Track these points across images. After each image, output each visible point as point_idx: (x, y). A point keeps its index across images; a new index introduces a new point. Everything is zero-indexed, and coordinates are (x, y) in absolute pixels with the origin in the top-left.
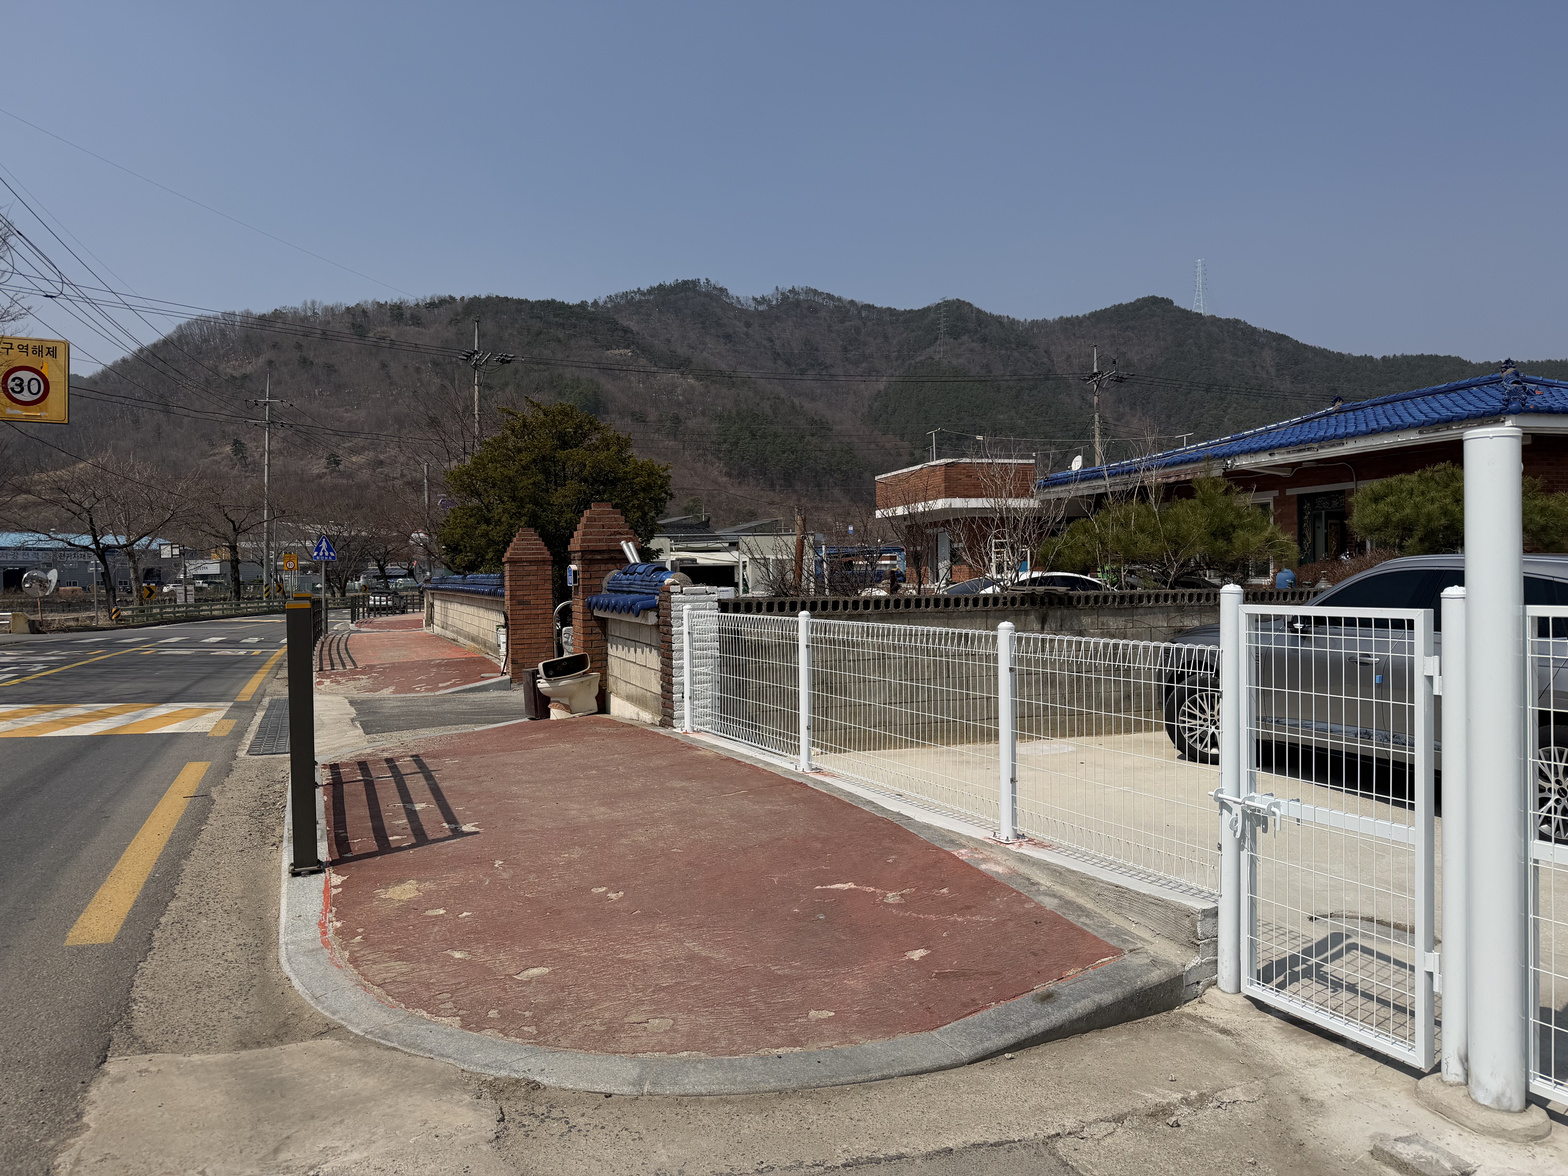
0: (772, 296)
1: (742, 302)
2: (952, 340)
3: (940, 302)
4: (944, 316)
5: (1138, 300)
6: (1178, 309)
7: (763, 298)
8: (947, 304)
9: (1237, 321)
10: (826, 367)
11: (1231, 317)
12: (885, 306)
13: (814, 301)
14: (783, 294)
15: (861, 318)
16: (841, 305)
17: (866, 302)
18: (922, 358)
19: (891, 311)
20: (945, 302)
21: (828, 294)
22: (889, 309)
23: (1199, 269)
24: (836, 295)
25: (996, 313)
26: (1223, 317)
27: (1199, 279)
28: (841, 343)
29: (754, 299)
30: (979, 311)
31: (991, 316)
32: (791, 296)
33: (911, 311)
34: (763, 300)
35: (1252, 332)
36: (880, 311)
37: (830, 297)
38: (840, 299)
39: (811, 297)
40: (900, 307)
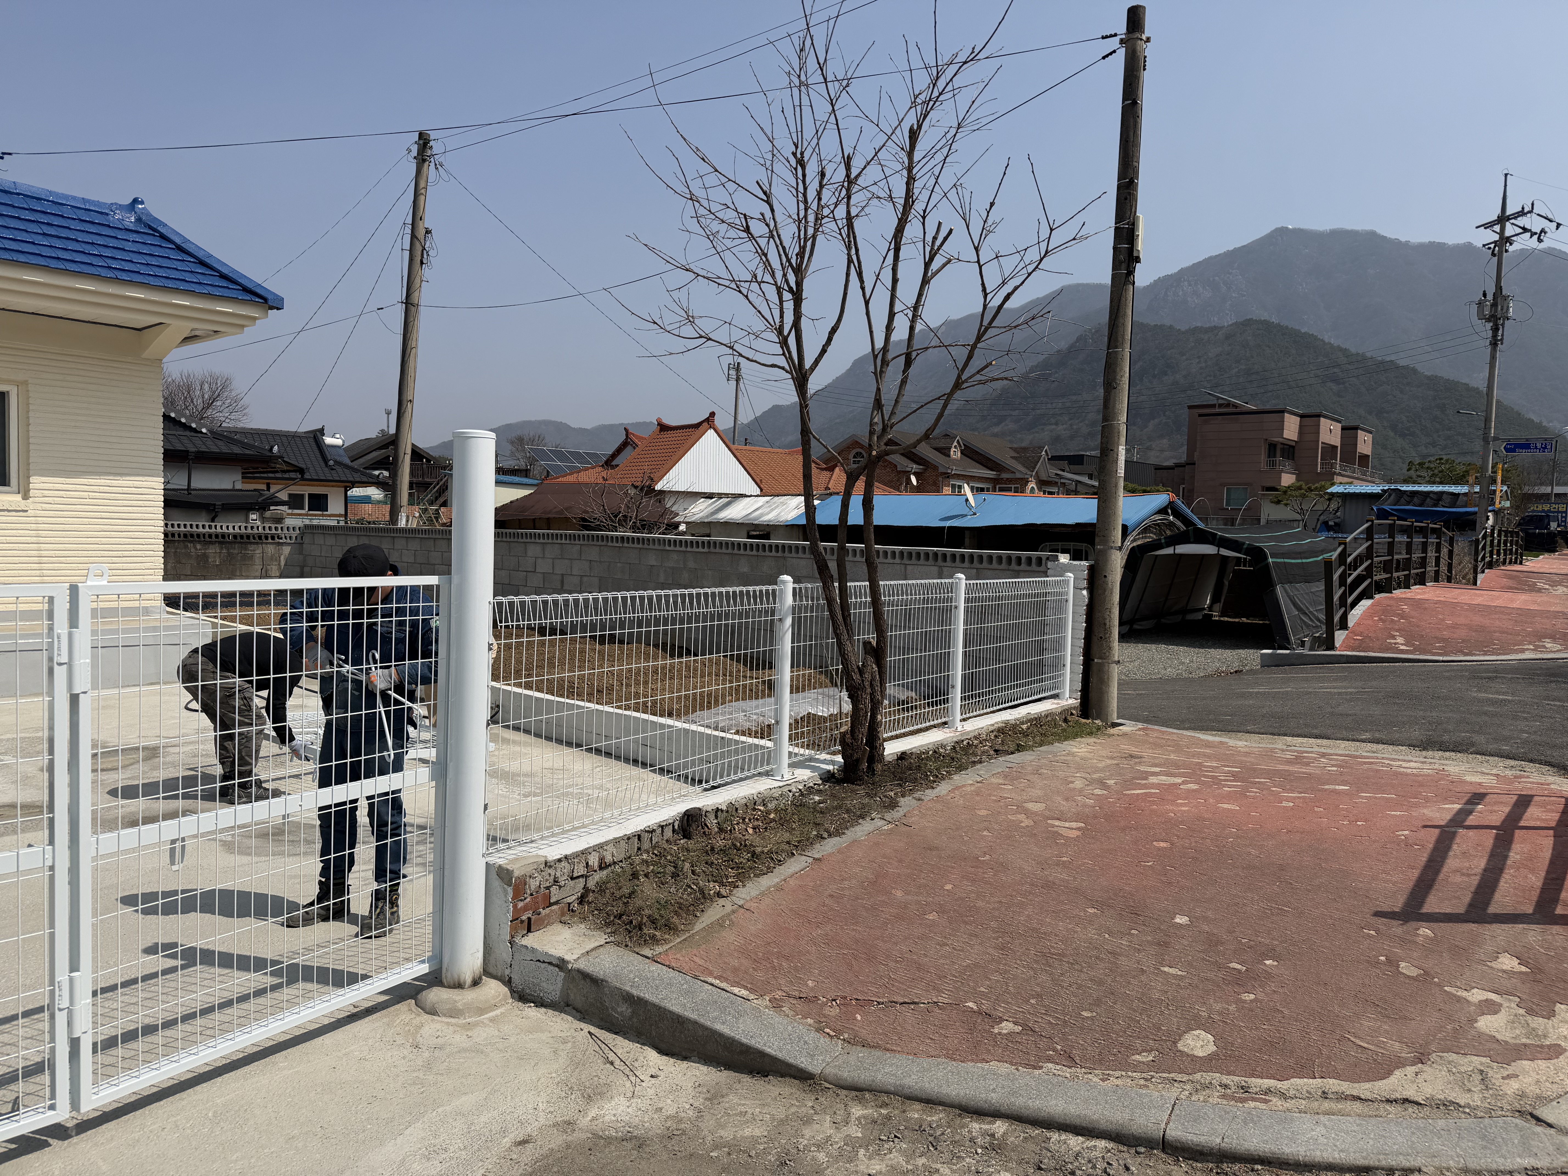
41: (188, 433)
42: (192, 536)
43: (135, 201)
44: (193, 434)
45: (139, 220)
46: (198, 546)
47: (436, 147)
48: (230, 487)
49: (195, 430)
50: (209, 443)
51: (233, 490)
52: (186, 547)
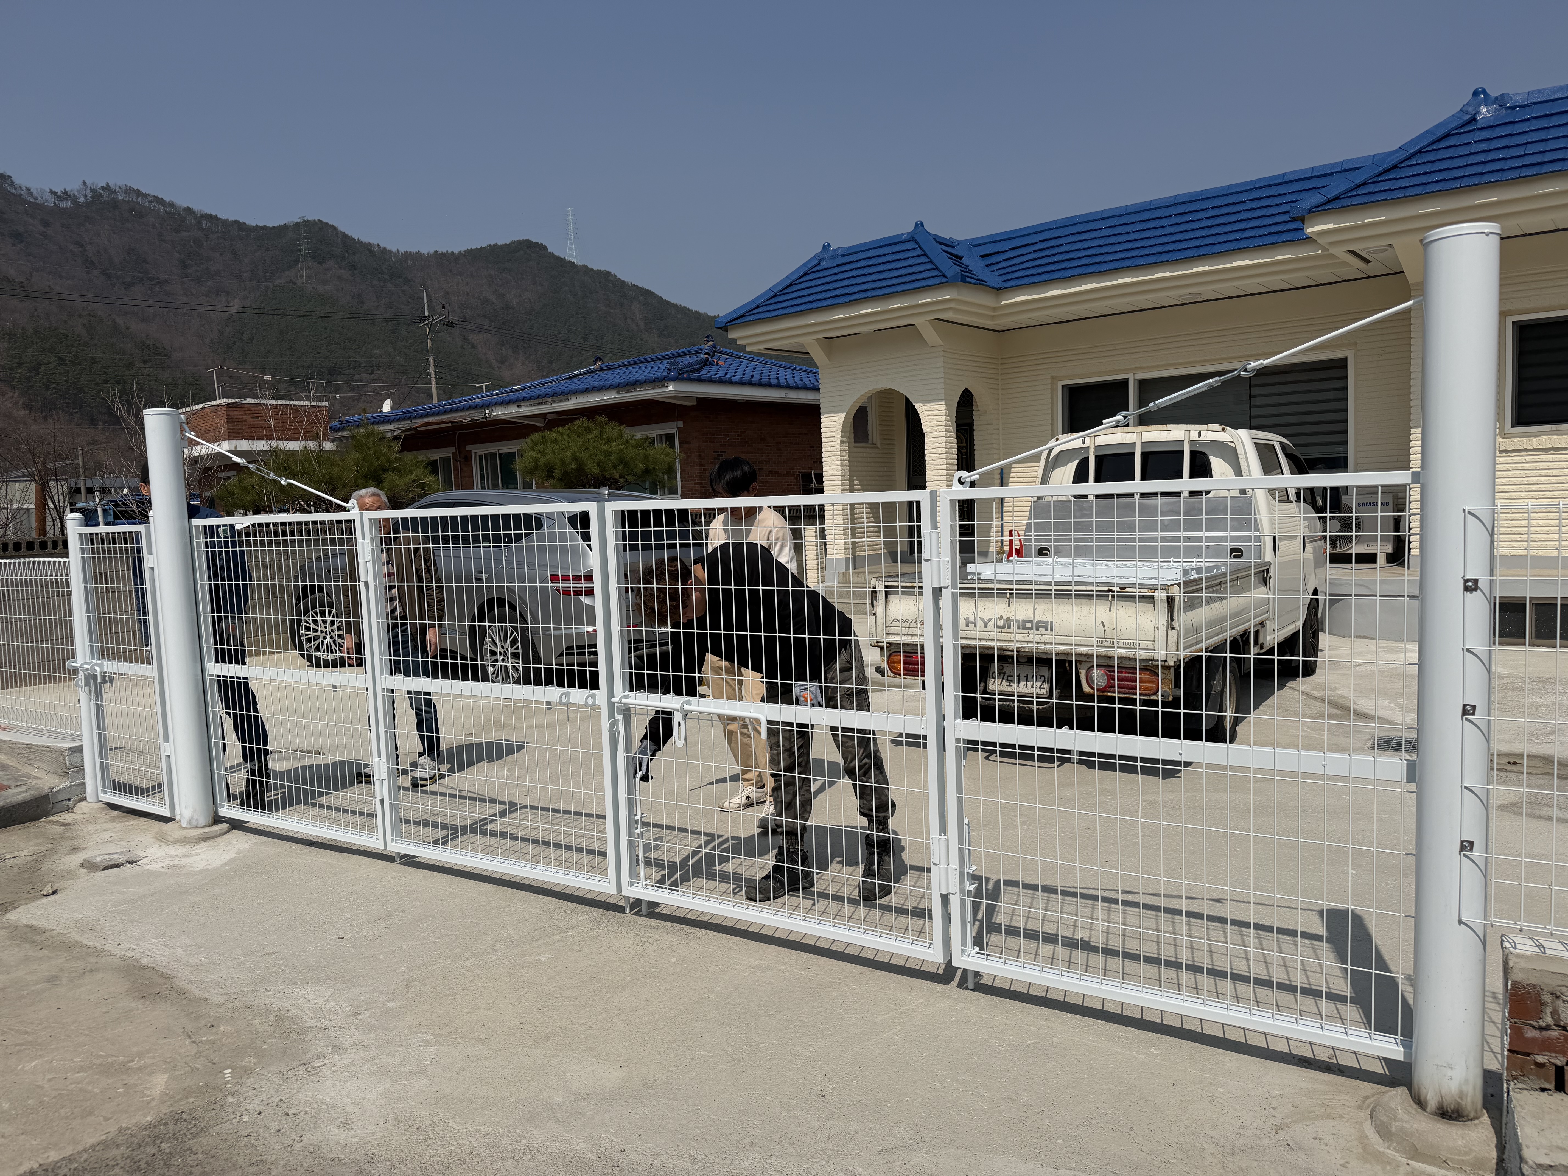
0: (79, 191)
1: (35, 194)
2: (315, 264)
3: (299, 220)
4: (305, 237)
5: (513, 242)
6: (552, 255)
7: (66, 192)
8: (308, 224)
9: (608, 274)
10: (159, 283)
11: (602, 269)
12: (232, 218)
13: (137, 203)
14: (93, 190)
15: (201, 229)
16: (173, 211)
17: (207, 211)
18: (282, 281)
19: (240, 226)
20: (305, 221)
21: (156, 198)
22: (237, 222)
23: (570, 218)
24: (167, 199)
25: (365, 239)
26: (595, 268)
27: (571, 228)
28: (177, 255)
29: (52, 192)
30: (345, 236)
31: (359, 242)
32: (105, 194)
33: (264, 228)
34: (66, 195)
35: (620, 285)
36: (225, 223)
37: (159, 201)
38: (172, 205)
39: (133, 198)
40: (252, 222)
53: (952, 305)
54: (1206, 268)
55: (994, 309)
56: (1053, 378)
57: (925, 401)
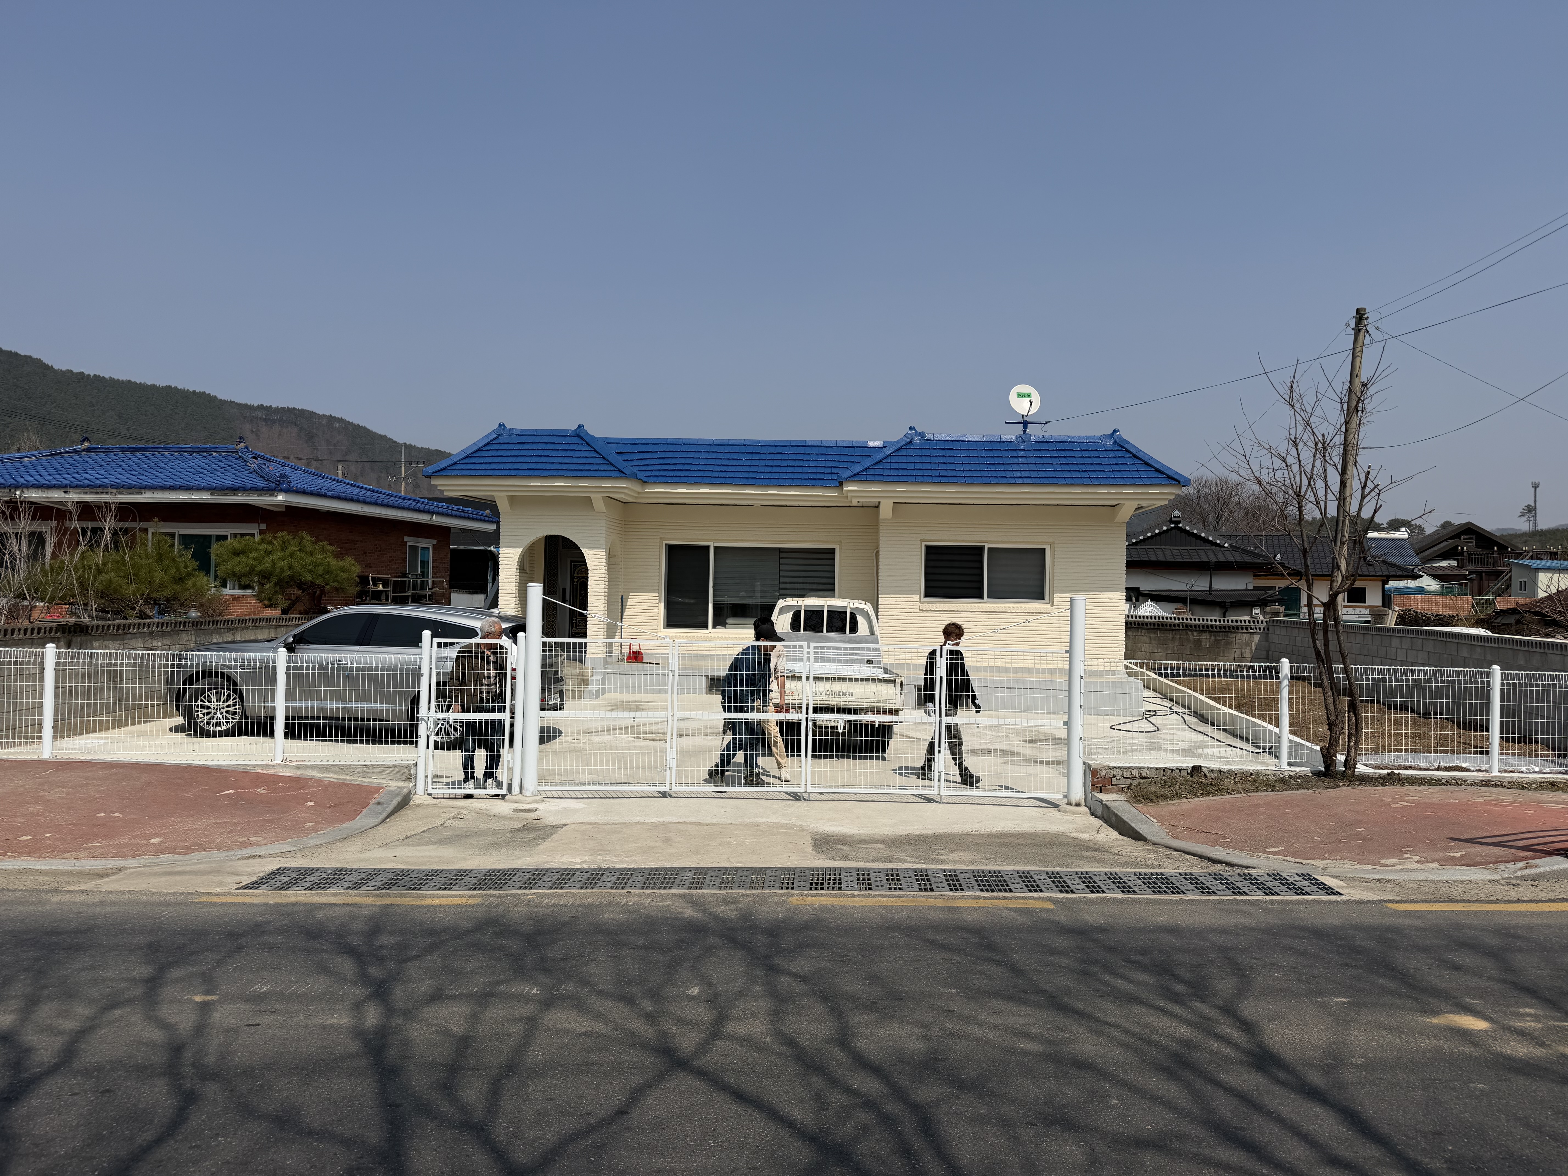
41: (1214, 548)
42: (1191, 626)
43: (1115, 431)
44: (1218, 548)
45: (1115, 442)
46: (1195, 634)
47: (1372, 317)
48: (1244, 588)
49: (1219, 545)
50: (1227, 553)
51: (1246, 590)
52: (1187, 634)
53: (626, 491)
54: (775, 492)
55: (639, 493)
56: (661, 538)
57: (589, 548)
